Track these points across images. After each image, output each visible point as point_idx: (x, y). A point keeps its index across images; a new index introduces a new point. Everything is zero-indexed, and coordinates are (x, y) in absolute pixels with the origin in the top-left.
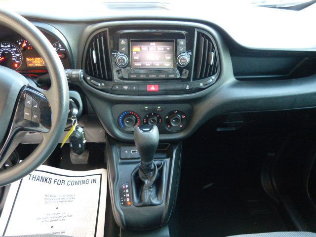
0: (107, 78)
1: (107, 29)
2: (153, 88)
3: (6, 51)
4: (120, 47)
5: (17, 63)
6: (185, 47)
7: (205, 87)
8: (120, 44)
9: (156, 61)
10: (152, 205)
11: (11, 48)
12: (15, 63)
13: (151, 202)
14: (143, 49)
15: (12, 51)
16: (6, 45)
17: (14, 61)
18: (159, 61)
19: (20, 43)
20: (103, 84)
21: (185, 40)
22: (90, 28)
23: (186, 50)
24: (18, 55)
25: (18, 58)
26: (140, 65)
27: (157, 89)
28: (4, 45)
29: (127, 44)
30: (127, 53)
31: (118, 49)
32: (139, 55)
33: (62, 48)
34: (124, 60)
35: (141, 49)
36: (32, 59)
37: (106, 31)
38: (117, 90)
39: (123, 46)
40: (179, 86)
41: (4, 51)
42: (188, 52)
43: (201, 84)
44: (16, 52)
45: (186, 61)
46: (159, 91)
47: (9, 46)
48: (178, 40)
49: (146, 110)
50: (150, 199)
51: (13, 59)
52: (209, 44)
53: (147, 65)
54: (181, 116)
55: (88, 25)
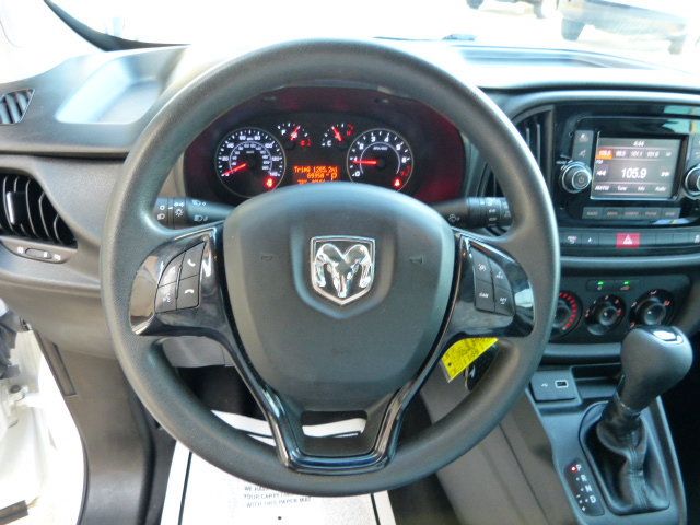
1: (551, 108)
2: (628, 241)
3: (250, 149)
4: (575, 148)
5: (274, 178)
8: (576, 142)
9: (640, 180)
10: (652, 510)
11: (263, 141)
12: (268, 177)
13: (648, 502)
14: (619, 153)
15: (263, 149)
16: (252, 135)
17: (266, 172)
18: (646, 179)
19: (284, 132)
24: (275, 159)
25: (275, 166)
26: (607, 188)
27: (637, 242)
28: (248, 135)
29: (591, 143)
31: (570, 153)
32: (607, 166)
33: (378, 145)
34: (586, 178)
35: (614, 154)
36: (307, 169)
37: (547, 113)
39: (583, 145)
41: (245, 149)
44: (273, 152)
46: (640, 246)
47: (257, 138)
49: (600, 288)
50: (645, 496)
51: (264, 168)
53: (620, 188)
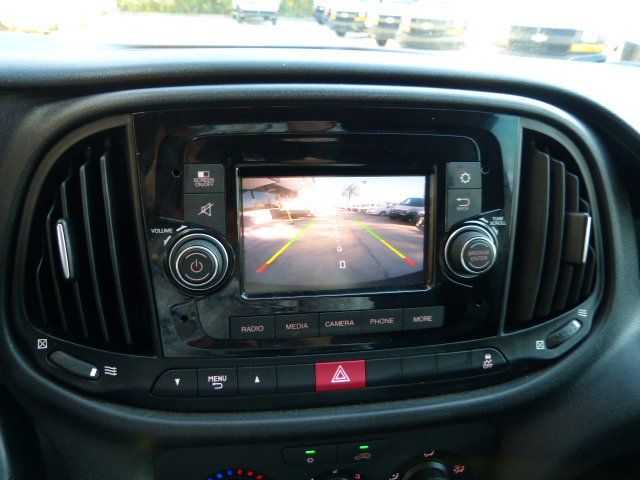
0: (129, 341)
1: (127, 120)
4: (188, 200)
6: (478, 194)
7: (556, 353)
8: (187, 188)
20: (112, 371)
21: (477, 166)
22: (42, 119)
23: (484, 209)
27: (361, 378)
29: (222, 187)
30: (221, 228)
34: (208, 262)
37: (121, 130)
38: (177, 393)
39: (205, 194)
40: (451, 360)
42: (489, 218)
43: (540, 345)
45: (490, 256)
46: (368, 384)
48: (452, 166)
49: (310, 461)
52: (568, 179)
54: (450, 467)
55: (39, 104)
